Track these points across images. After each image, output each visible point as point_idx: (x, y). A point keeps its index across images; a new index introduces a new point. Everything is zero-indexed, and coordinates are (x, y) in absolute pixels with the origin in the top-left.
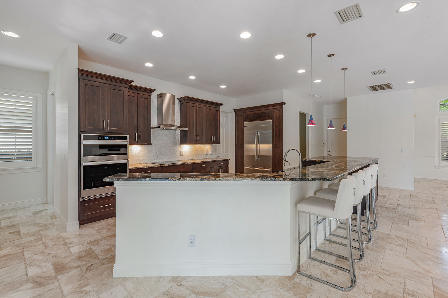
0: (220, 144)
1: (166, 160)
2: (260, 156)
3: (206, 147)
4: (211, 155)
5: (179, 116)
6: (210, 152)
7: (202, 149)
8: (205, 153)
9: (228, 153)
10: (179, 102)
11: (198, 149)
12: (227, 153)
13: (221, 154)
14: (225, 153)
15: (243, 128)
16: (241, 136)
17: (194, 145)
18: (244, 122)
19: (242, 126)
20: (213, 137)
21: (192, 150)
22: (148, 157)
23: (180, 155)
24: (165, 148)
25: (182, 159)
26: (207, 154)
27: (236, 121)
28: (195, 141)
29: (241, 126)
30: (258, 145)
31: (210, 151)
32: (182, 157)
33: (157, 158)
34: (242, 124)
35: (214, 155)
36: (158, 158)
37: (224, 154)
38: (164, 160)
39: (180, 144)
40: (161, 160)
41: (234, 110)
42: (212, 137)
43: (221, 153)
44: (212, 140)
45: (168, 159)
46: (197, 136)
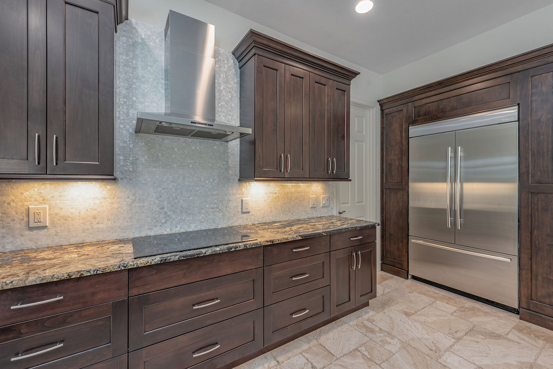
0: (350, 180)
1: (196, 227)
2: (465, 213)
3: (312, 188)
4: (325, 210)
5: (236, 102)
6: (322, 202)
7: (303, 194)
8: (309, 202)
9: (364, 203)
10: (235, 64)
11: (291, 193)
12: (362, 202)
13: (349, 205)
14: (358, 202)
15: (404, 142)
16: (397, 163)
17: (279, 184)
18: (409, 127)
19: (401, 136)
20: (333, 162)
21: (275, 196)
22: (130, 218)
23: (240, 210)
24: (191, 191)
25: (245, 223)
26: (315, 207)
27: (382, 128)
28: (281, 171)
29: (399, 138)
30: (458, 185)
31: (324, 198)
32: (245, 215)
33: (163, 221)
34: (401, 132)
35: (332, 209)
36: (168, 223)
37: (356, 204)
38: (189, 227)
39: (239, 180)
40: (179, 226)
41: (378, 101)
42: (328, 161)
43: (348, 203)
44: (328, 170)
45: (203, 222)
46: (286, 158)
